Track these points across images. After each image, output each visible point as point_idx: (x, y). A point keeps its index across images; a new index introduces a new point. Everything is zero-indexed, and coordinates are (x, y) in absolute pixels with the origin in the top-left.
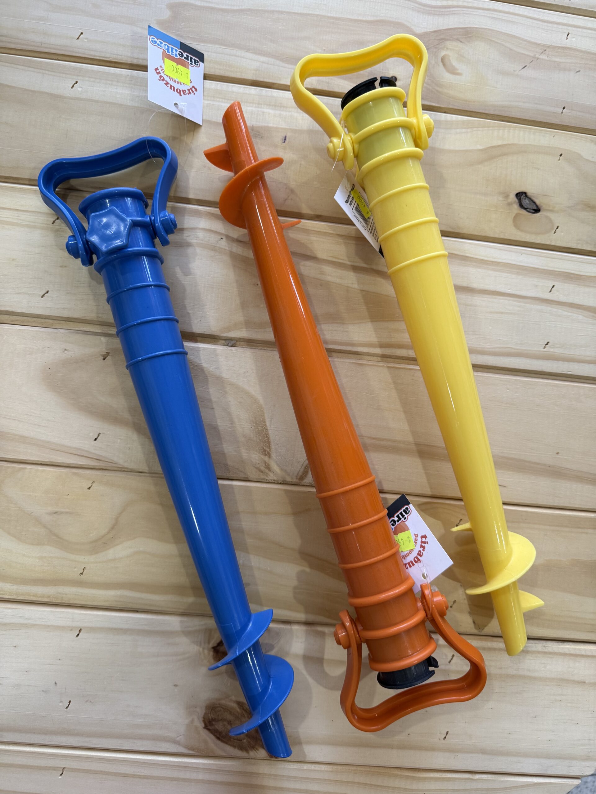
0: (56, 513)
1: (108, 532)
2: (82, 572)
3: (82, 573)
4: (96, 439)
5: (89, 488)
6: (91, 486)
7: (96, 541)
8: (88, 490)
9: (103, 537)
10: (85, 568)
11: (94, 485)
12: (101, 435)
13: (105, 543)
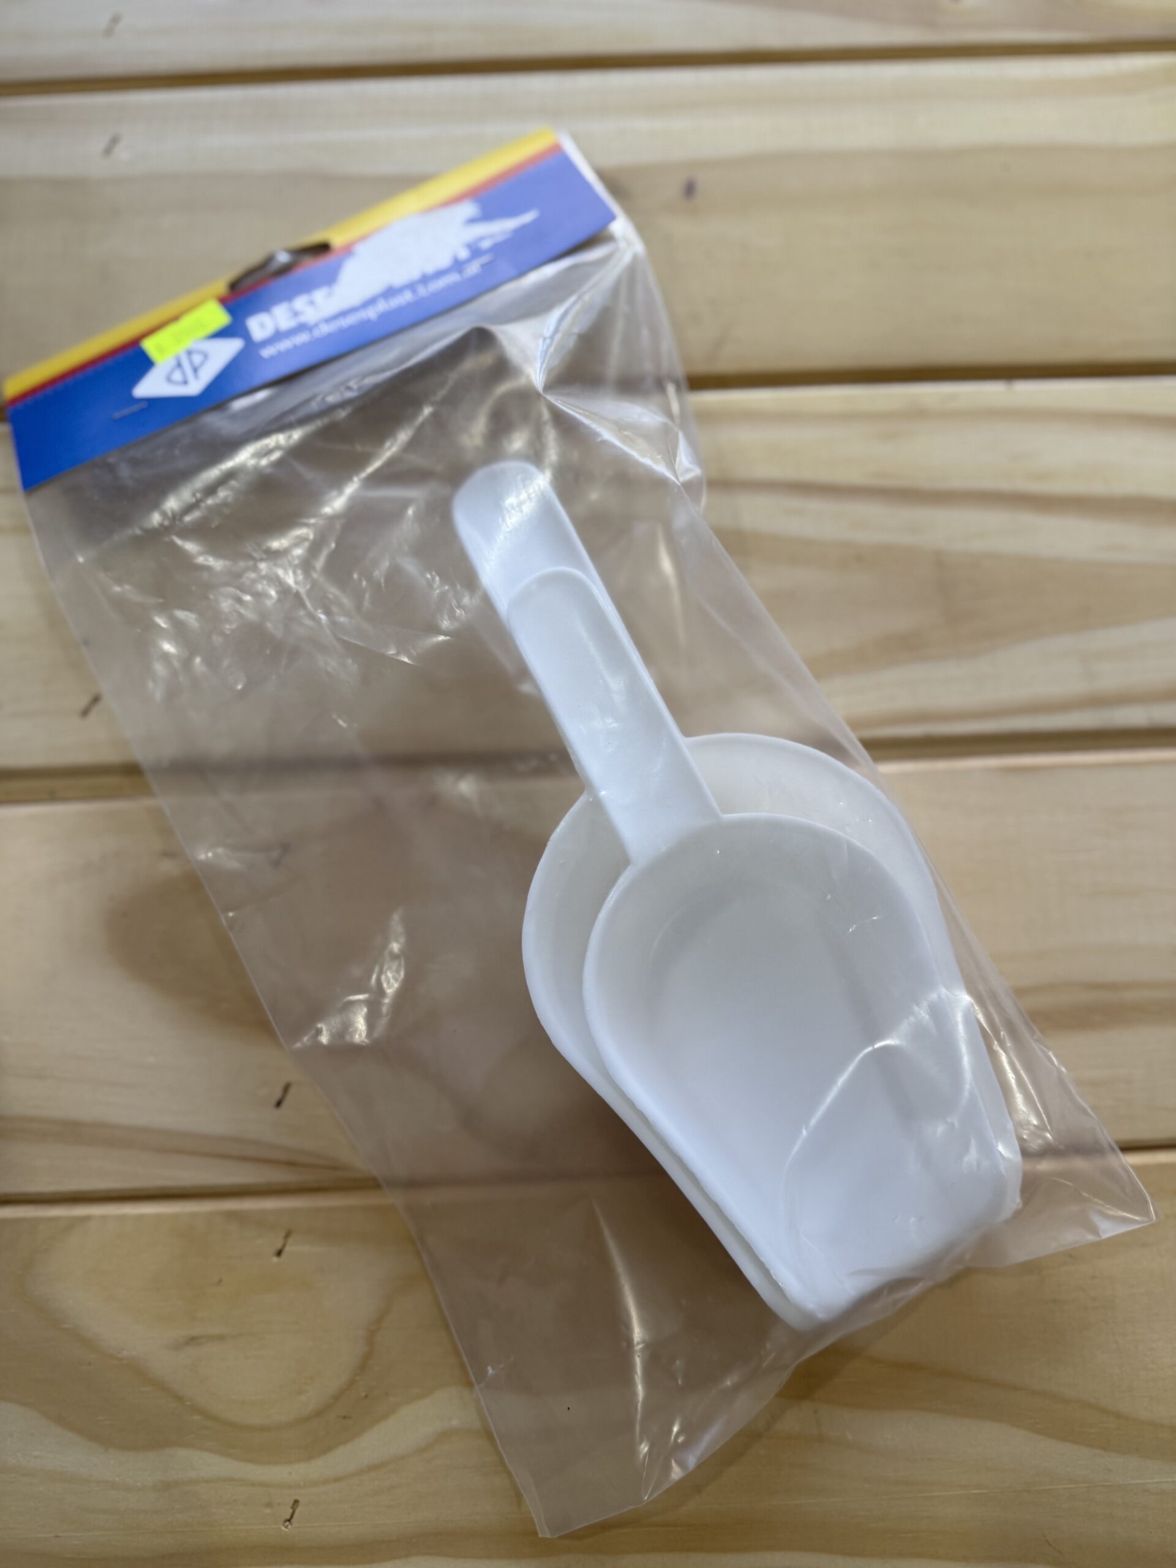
0: (193, 1340)
1: (352, 1383)
2: (288, 1517)
3: (289, 1520)
4: (279, 1104)
5: (279, 1253)
6: (284, 1246)
7: (319, 1413)
8: (275, 1259)
9: (336, 1398)
10: (296, 1502)
11: (290, 1241)
12: (293, 1091)
13: (345, 1417)
